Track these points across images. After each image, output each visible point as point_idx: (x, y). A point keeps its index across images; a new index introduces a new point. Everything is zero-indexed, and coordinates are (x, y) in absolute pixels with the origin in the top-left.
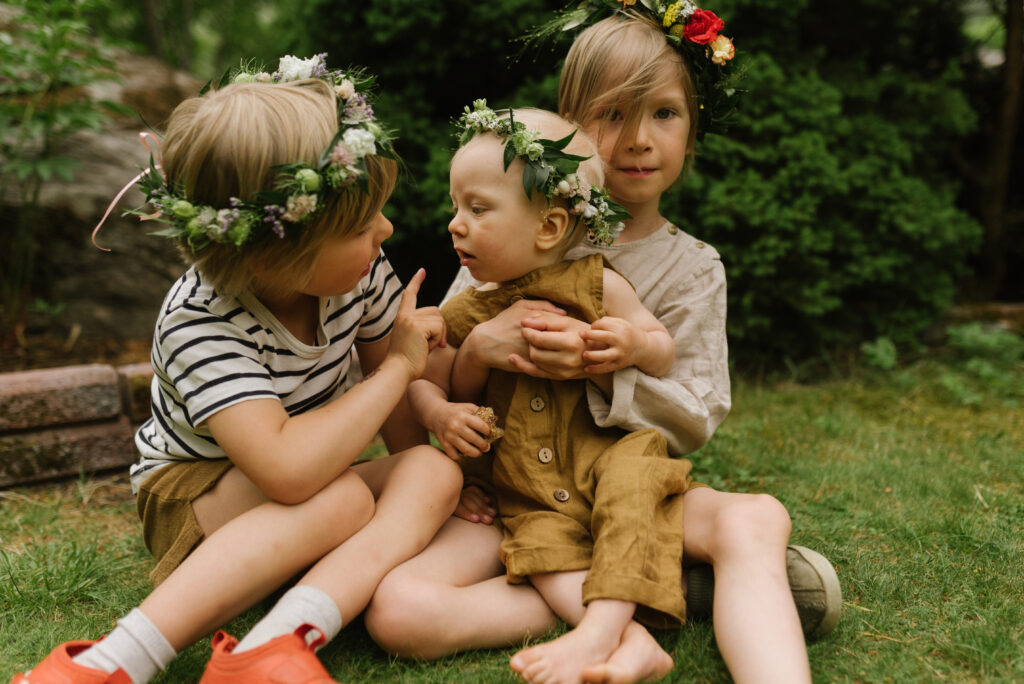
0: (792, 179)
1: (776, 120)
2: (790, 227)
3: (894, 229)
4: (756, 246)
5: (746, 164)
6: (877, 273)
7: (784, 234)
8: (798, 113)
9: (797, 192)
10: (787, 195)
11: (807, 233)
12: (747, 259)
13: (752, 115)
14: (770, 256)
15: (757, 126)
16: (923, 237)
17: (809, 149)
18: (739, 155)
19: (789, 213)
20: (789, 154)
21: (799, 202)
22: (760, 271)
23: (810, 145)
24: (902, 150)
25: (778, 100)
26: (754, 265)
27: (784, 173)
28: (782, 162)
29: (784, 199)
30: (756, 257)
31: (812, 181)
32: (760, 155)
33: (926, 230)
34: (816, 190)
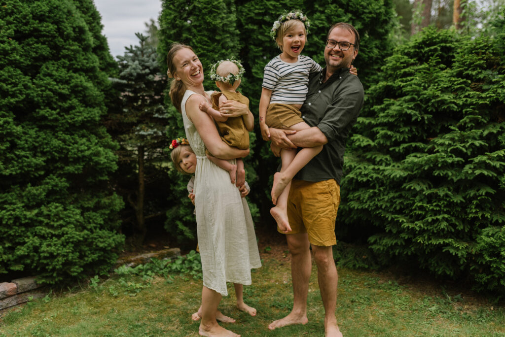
0: (66, 240)
1: (61, 222)
2: (65, 254)
3: (97, 246)
4: (56, 260)
5: (53, 235)
6: (93, 260)
7: (64, 256)
8: (67, 219)
9: (67, 243)
10: (65, 244)
11: (70, 255)
12: (54, 264)
13: (53, 221)
14: (60, 263)
15: (56, 224)
16: (106, 247)
17: (70, 231)
18: (51, 233)
19: (65, 250)
20: (65, 232)
21: (68, 247)
22: (57, 267)
23: (70, 230)
24: (100, 221)
25: (61, 216)
26: (56, 265)
27: (63, 238)
28: (63, 234)
29: (64, 245)
30: (56, 263)
31: (71, 240)
32: (56, 233)
33: (106, 245)
34: (72, 242)
